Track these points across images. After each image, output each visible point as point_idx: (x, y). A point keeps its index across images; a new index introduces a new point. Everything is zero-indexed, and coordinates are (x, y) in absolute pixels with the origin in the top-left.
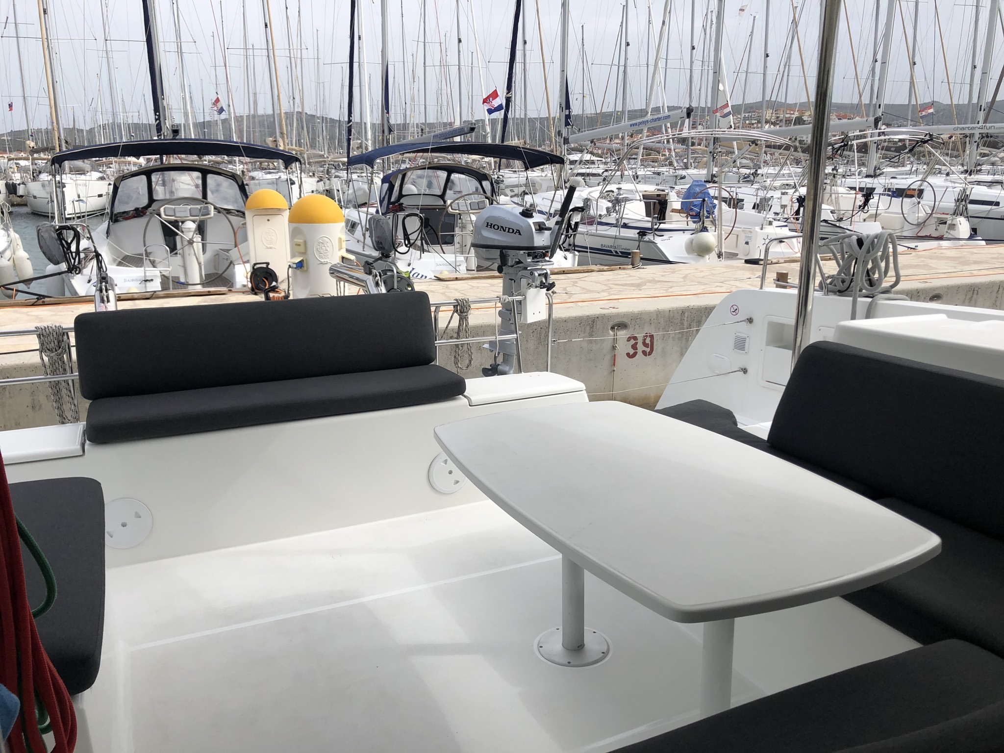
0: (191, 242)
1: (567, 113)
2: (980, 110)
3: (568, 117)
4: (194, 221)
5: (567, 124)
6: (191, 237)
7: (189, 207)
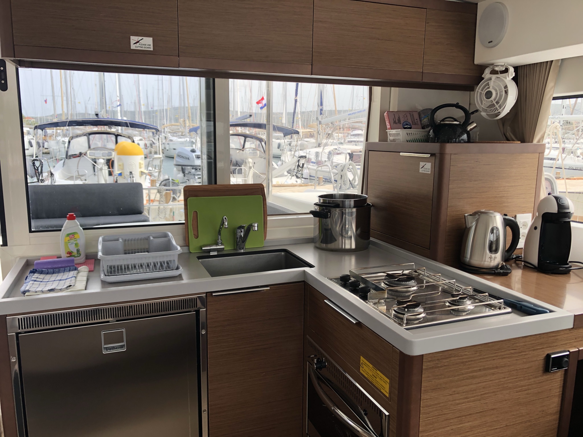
0: (101, 169)
1: (321, 108)
2: (563, 108)
3: (321, 110)
4: (104, 159)
5: (321, 114)
6: (101, 167)
7: (102, 152)
